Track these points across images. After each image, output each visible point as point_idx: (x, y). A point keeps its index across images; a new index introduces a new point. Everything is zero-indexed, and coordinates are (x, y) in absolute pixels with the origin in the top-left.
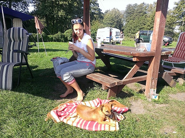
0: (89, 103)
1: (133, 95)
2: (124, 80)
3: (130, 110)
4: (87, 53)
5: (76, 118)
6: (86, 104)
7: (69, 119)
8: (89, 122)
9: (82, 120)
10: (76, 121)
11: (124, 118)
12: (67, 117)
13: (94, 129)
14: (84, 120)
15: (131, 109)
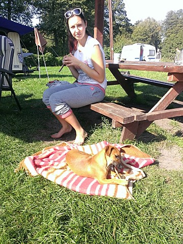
0: (90, 148)
1: (165, 138)
2: (150, 113)
3: (158, 163)
4: (93, 70)
5: (65, 171)
6: (84, 149)
7: (52, 172)
8: (84, 179)
9: (74, 174)
10: (63, 175)
11: (144, 176)
12: (49, 168)
13: (88, 192)
14: (76, 175)
15: (159, 160)
